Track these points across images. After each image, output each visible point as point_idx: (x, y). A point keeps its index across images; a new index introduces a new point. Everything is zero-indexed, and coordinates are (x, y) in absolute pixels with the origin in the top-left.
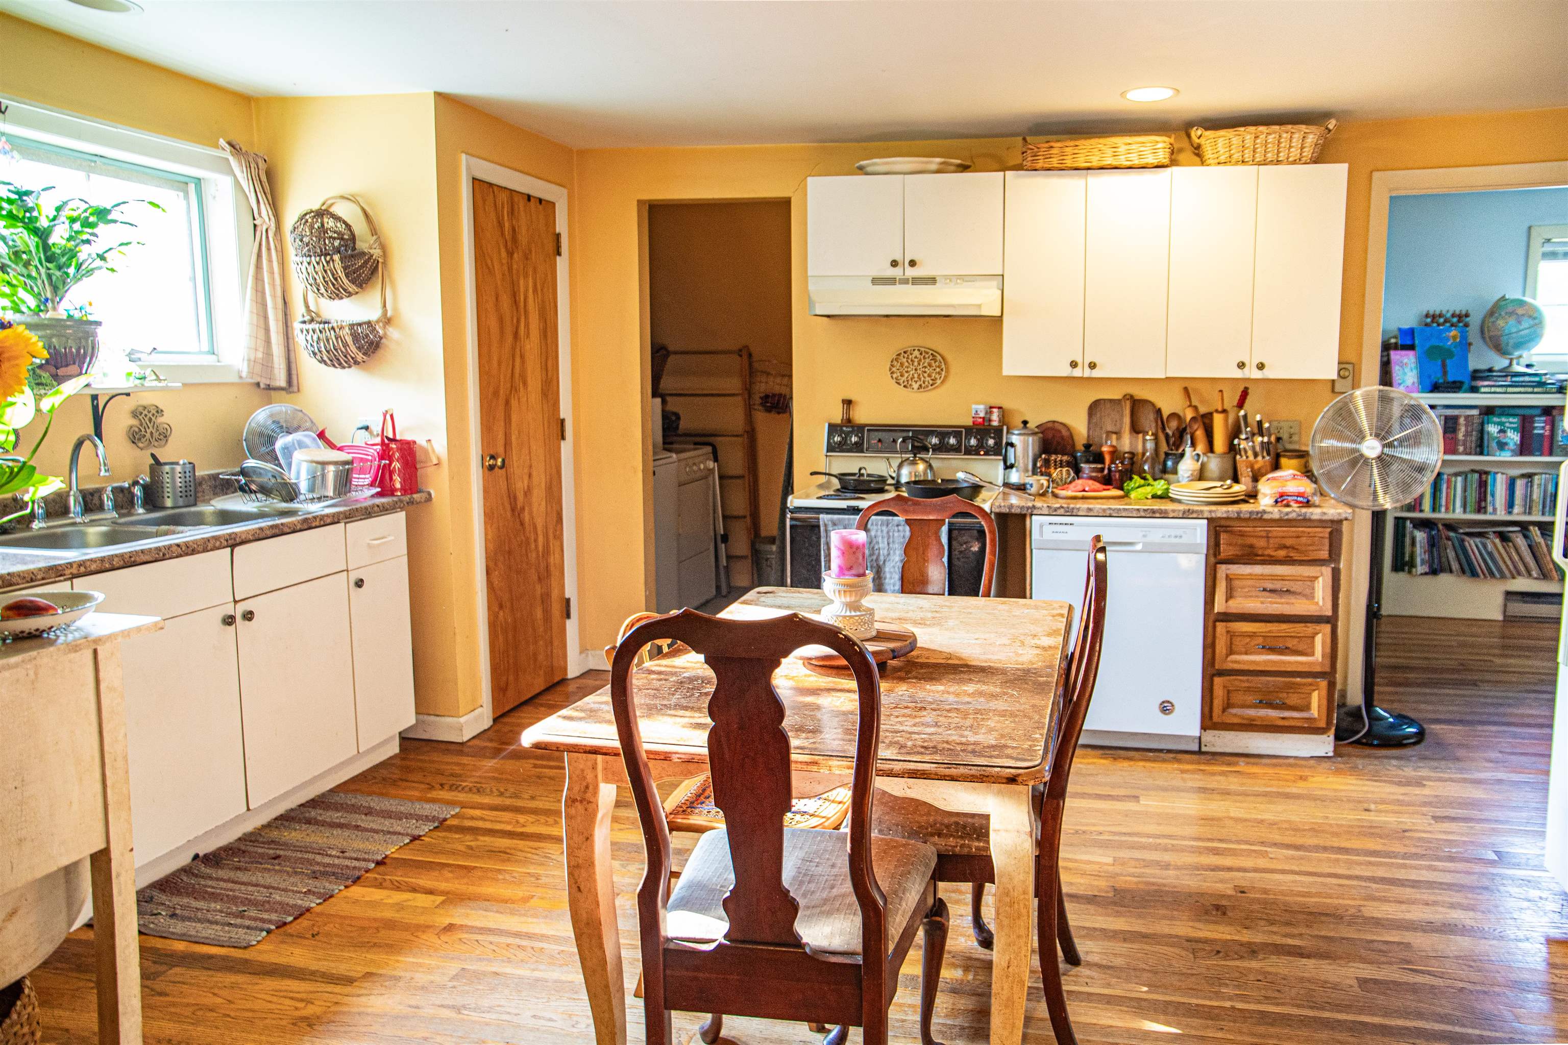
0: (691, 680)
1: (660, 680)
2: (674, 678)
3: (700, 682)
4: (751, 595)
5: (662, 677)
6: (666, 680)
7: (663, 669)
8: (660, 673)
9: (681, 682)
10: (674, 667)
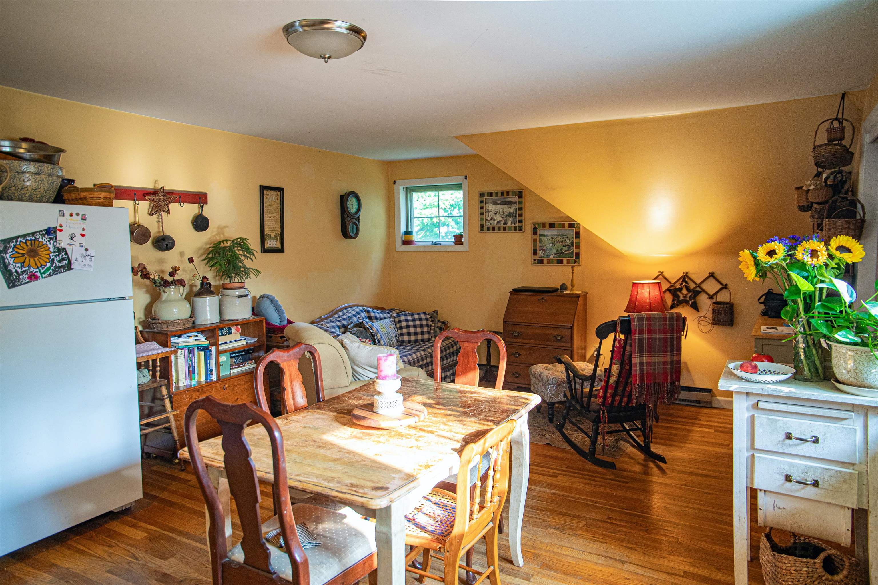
0: (474, 416)
1: (488, 416)
2: (482, 417)
3: (470, 414)
4: (378, 507)
5: (487, 418)
6: (486, 416)
7: (486, 423)
8: (488, 421)
9: (479, 414)
10: (481, 424)
